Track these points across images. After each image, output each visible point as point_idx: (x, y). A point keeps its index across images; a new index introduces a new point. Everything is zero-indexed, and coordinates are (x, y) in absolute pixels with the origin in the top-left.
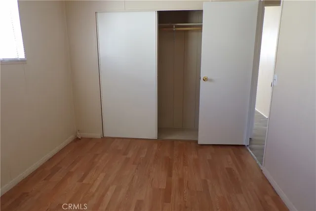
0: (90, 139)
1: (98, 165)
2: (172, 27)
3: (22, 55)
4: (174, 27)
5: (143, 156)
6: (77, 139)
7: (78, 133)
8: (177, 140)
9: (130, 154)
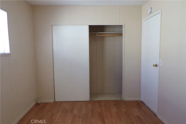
0: (46, 104)
1: (56, 121)
2: (96, 34)
3: (8, 51)
4: (97, 34)
5: (84, 112)
6: (37, 104)
7: (38, 100)
8: (102, 101)
9: (75, 112)
